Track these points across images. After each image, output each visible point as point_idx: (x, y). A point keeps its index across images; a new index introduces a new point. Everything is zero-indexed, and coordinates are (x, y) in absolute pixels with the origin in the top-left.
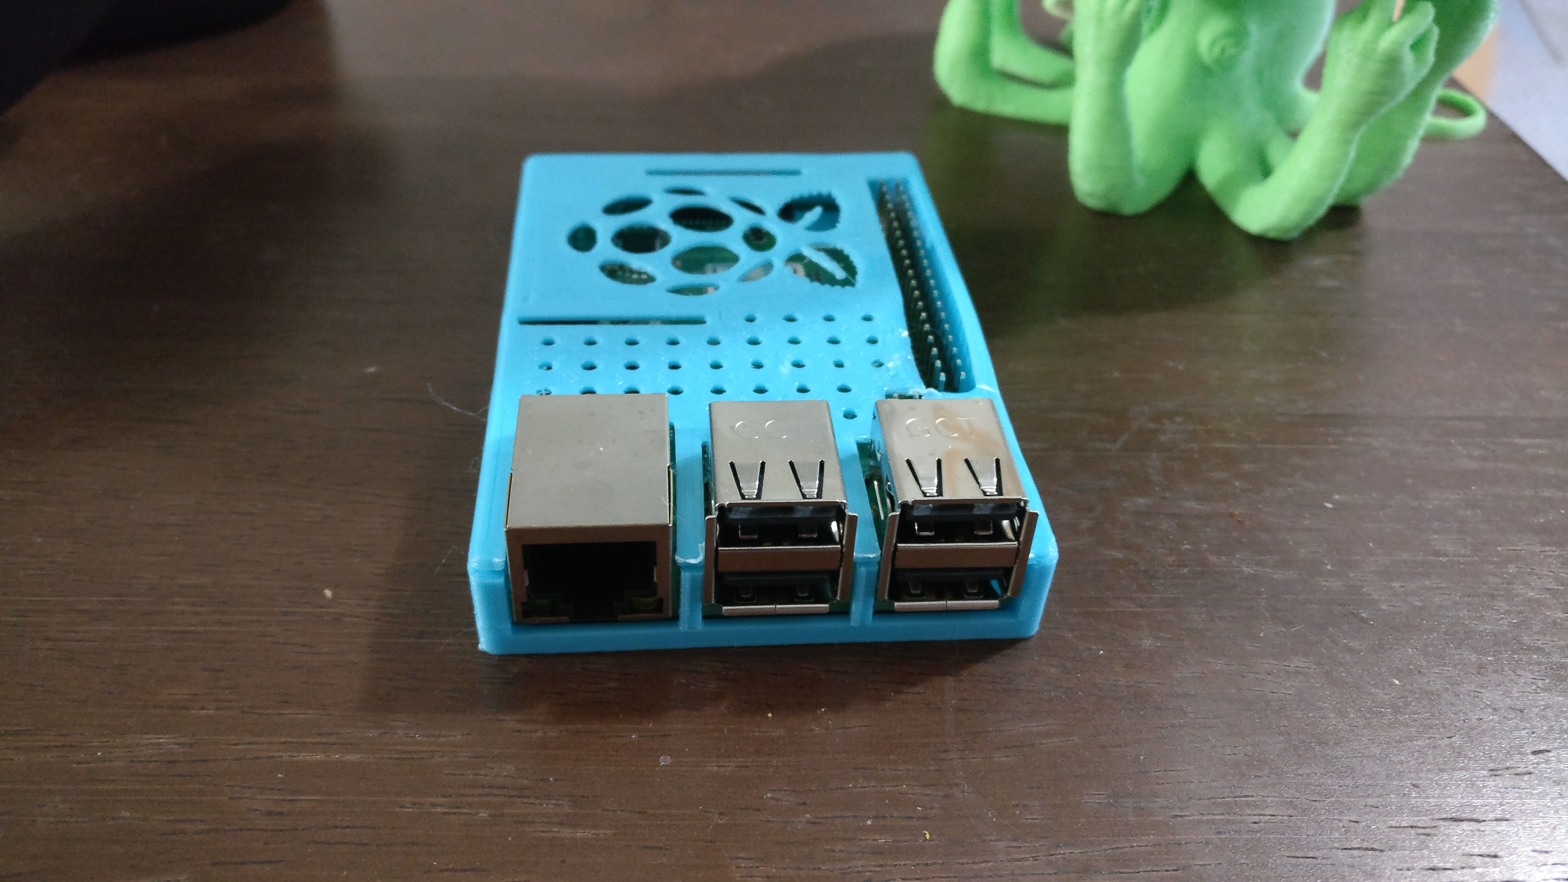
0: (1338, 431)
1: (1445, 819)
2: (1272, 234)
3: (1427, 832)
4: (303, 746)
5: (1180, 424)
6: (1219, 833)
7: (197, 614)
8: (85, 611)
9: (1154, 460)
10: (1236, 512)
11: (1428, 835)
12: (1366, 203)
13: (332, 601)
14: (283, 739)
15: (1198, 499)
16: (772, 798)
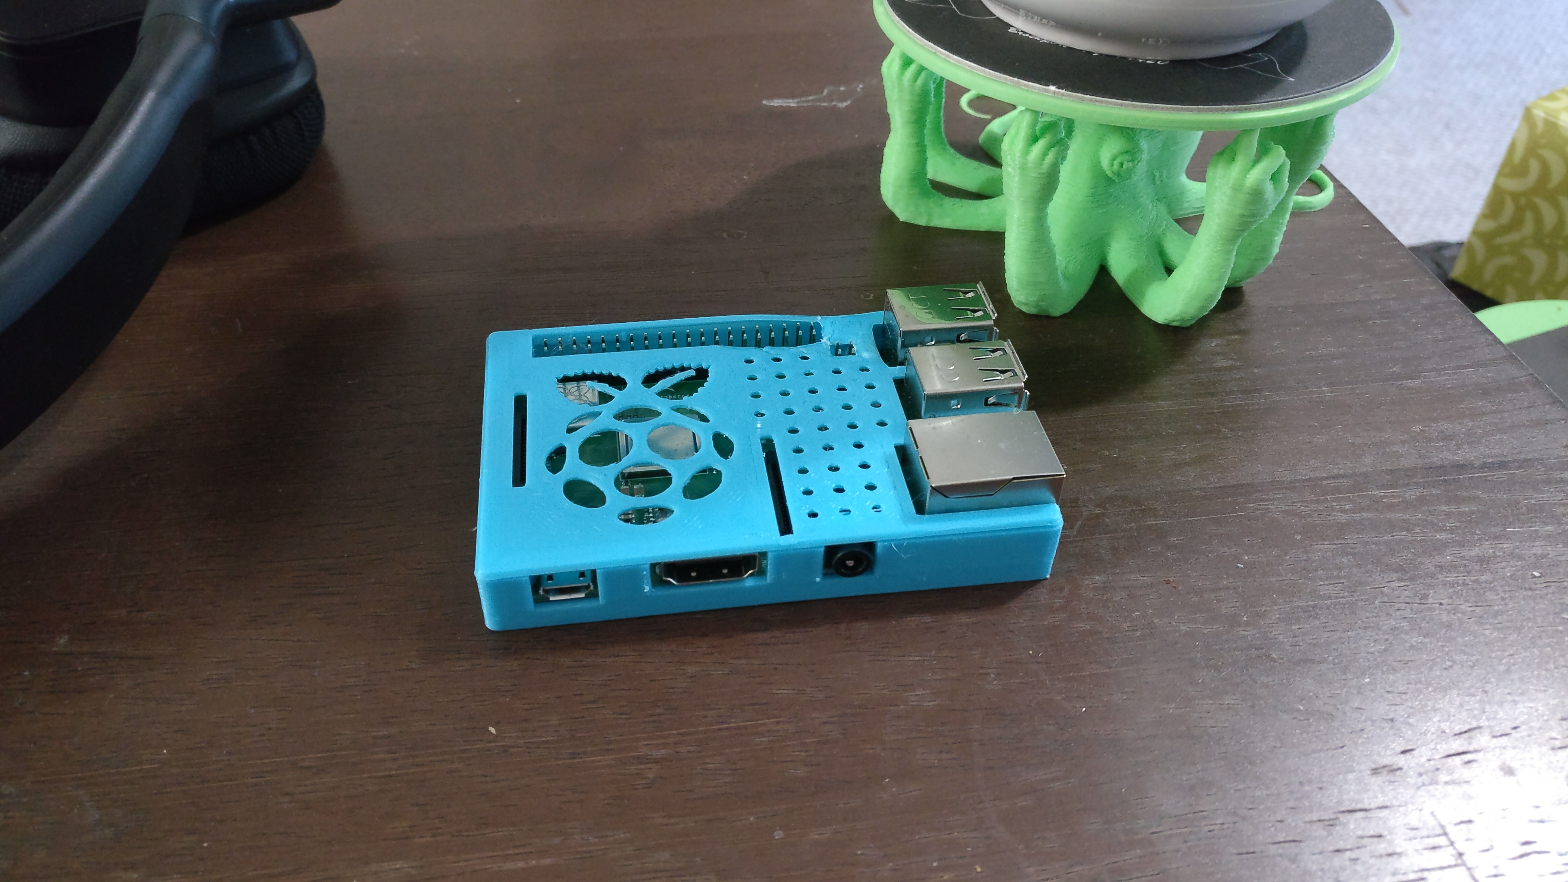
0: (1241, 499)
1: (1343, 812)
2: (1177, 323)
3: (1331, 824)
4: (507, 857)
5: (1119, 507)
6: (1186, 842)
7: (395, 760)
8: (308, 768)
9: (1103, 541)
10: (1172, 579)
11: (1332, 825)
12: (1246, 284)
13: (496, 736)
14: (491, 854)
15: (1141, 571)
16: (862, 854)
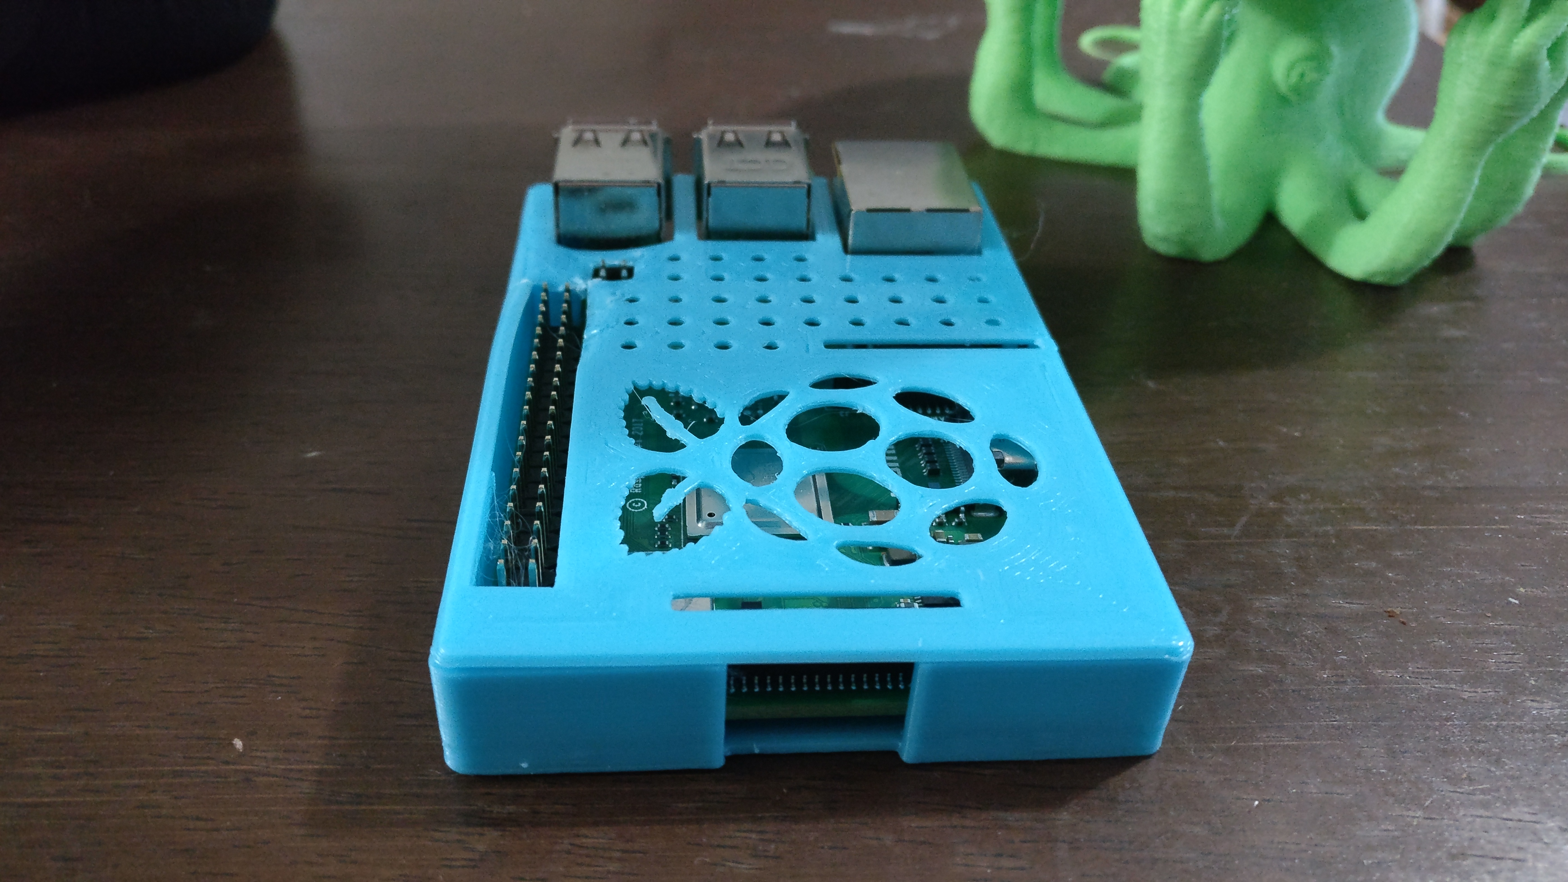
0: (1503, 507)
2: (1378, 279)
5: (1306, 502)
9: (1283, 548)
10: (1397, 611)
12: (1478, 244)
13: (241, 755)
15: (1346, 595)
